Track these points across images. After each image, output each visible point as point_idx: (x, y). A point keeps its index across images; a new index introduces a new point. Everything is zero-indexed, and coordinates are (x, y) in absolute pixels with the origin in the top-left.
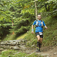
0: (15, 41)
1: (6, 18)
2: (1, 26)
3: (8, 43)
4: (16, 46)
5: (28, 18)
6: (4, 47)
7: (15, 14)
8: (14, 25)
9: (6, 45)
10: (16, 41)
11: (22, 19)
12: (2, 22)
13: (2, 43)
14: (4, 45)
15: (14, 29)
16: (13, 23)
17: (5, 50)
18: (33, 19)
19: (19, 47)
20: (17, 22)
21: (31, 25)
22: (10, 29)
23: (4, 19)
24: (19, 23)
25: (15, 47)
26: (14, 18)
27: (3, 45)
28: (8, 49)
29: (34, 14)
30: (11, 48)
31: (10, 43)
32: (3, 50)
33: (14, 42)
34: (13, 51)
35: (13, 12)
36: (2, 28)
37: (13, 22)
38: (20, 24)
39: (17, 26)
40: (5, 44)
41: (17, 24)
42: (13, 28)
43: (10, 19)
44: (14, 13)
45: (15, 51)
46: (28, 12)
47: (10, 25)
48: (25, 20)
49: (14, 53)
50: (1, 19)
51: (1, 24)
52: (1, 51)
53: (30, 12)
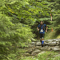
0: (54, 40)
3: (46, 43)
4: (56, 47)
15: (53, 24)
22: (48, 25)
28: (46, 50)
30: (50, 49)
32: (40, 52)
34: (52, 53)
44: (52, 4)
45: (56, 53)
49: (54, 56)
50: (36, 13)
51: (36, 19)
52: (37, 53)
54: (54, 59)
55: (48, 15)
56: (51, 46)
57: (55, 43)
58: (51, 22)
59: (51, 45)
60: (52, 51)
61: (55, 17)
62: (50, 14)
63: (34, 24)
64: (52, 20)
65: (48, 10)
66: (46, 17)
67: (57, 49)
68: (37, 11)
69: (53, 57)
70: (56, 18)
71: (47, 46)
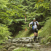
1: (18, 13)
3: (21, 41)
5: (42, 12)
6: (16, 45)
7: (28, 8)
10: (30, 38)
11: (36, 14)
16: (26, 18)
22: (22, 25)
26: (27, 13)
27: (15, 42)
29: (49, 8)
30: (24, 45)
31: (22, 40)
34: (26, 49)
36: (13, 23)
40: (17, 42)
45: (29, 49)
48: (39, 15)
51: (12, 20)
53: (44, 6)
56: (25, 43)
57: (28, 40)
58: (26, 23)
61: (29, 18)
62: (24, 15)
64: (26, 21)
65: (23, 13)
66: (21, 18)
67: (30, 46)
68: (14, 13)
70: (29, 20)
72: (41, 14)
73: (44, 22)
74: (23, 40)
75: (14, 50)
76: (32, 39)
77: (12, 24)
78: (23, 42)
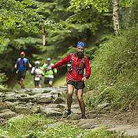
2: (10, 46)
4: (51, 105)
5: (89, 21)
6: (16, 107)
7: (51, 10)
8: (49, 41)
9: (21, 100)
11: (73, 26)
12: (11, 31)
13: (10, 95)
14: (17, 102)
15: (47, 54)
16: (44, 36)
17: (20, 117)
18: (106, 26)
19: (59, 107)
20: (56, 34)
21: (97, 45)
22: (34, 56)
23: (17, 24)
24: (63, 38)
25: (49, 109)
26: (47, 22)
28: (28, 112)
29: (108, 11)
30: (36, 110)
31: (34, 94)
32: (14, 116)
33: (45, 92)
34: (41, 120)
35: (47, 5)
36: (11, 50)
37: (46, 34)
38: (67, 39)
39: (58, 47)
40: (19, 99)
41: (58, 40)
42: (46, 51)
43: (36, 25)
44: (48, 8)
45: (49, 120)
46: (91, 6)
47: (37, 43)
48: (80, 28)
49: (45, 126)
50: (9, 24)
51: (8, 40)
52: (7, 117)
53: (95, 6)
54: (44, 133)
55: (36, 31)
56: (40, 103)
57: (48, 96)
59: (40, 101)
60: (40, 116)
61: (52, 36)
62: (41, 29)
63: (3, 50)
65: (37, 21)
66: (31, 36)
67: (53, 112)
68: (13, 22)
69: (43, 130)
70: (54, 41)
71: (31, 103)
72: (87, 26)
73: (93, 48)
74: (35, 96)
75: (10, 120)
76: (59, 94)
77: (8, 52)
78: (34, 101)
